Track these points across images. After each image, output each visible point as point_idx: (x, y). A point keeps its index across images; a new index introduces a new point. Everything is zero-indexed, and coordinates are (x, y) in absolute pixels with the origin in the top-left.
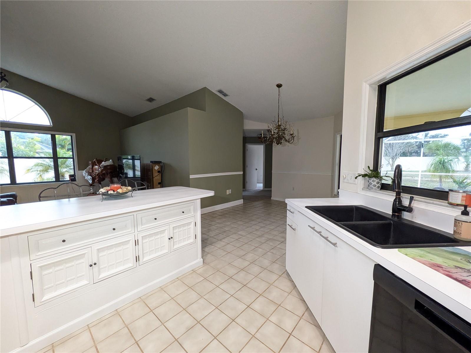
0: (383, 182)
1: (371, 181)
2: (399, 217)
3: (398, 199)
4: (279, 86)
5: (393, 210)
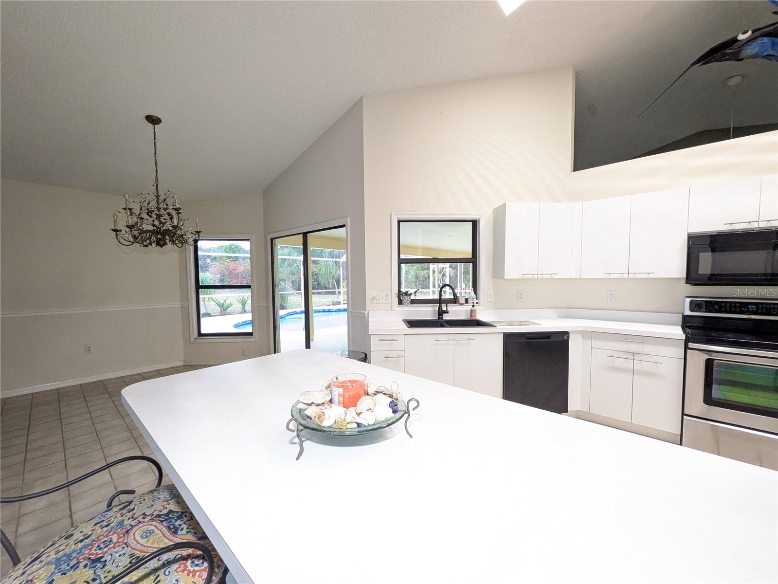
2: (442, 318)
3: (440, 308)
4: (153, 120)
5: (439, 315)
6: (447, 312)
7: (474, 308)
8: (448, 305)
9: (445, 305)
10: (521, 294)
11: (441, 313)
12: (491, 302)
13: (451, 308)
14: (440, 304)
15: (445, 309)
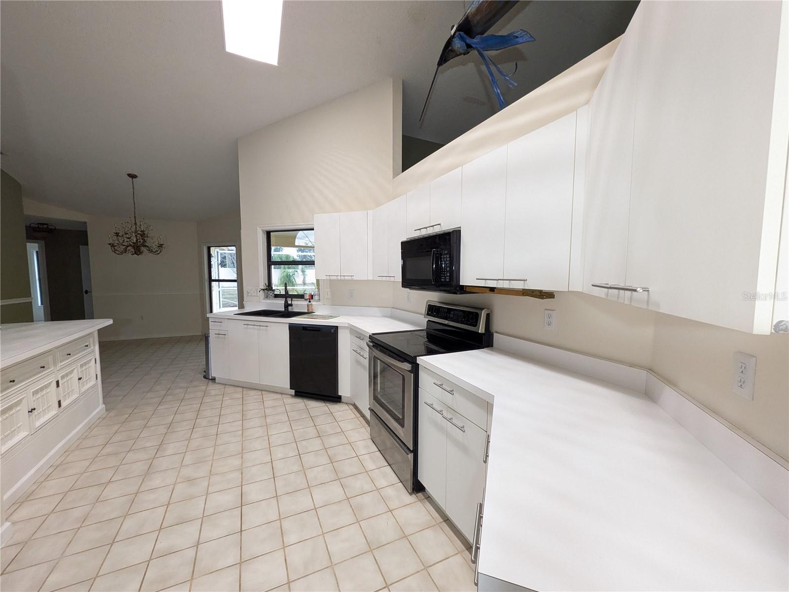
0: (276, 293)
1: (269, 293)
2: (288, 310)
3: (286, 302)
4: (133, 176)
5: (285, 307)
6: (291, 305)
7: (310, 303)
8: (293, 299)
9: (290, 299)
10: (352, 293)
11: (287, 306)
12: (329, 299)
13: (296, 302)
14: (286, 298)
15: (290, 303)
